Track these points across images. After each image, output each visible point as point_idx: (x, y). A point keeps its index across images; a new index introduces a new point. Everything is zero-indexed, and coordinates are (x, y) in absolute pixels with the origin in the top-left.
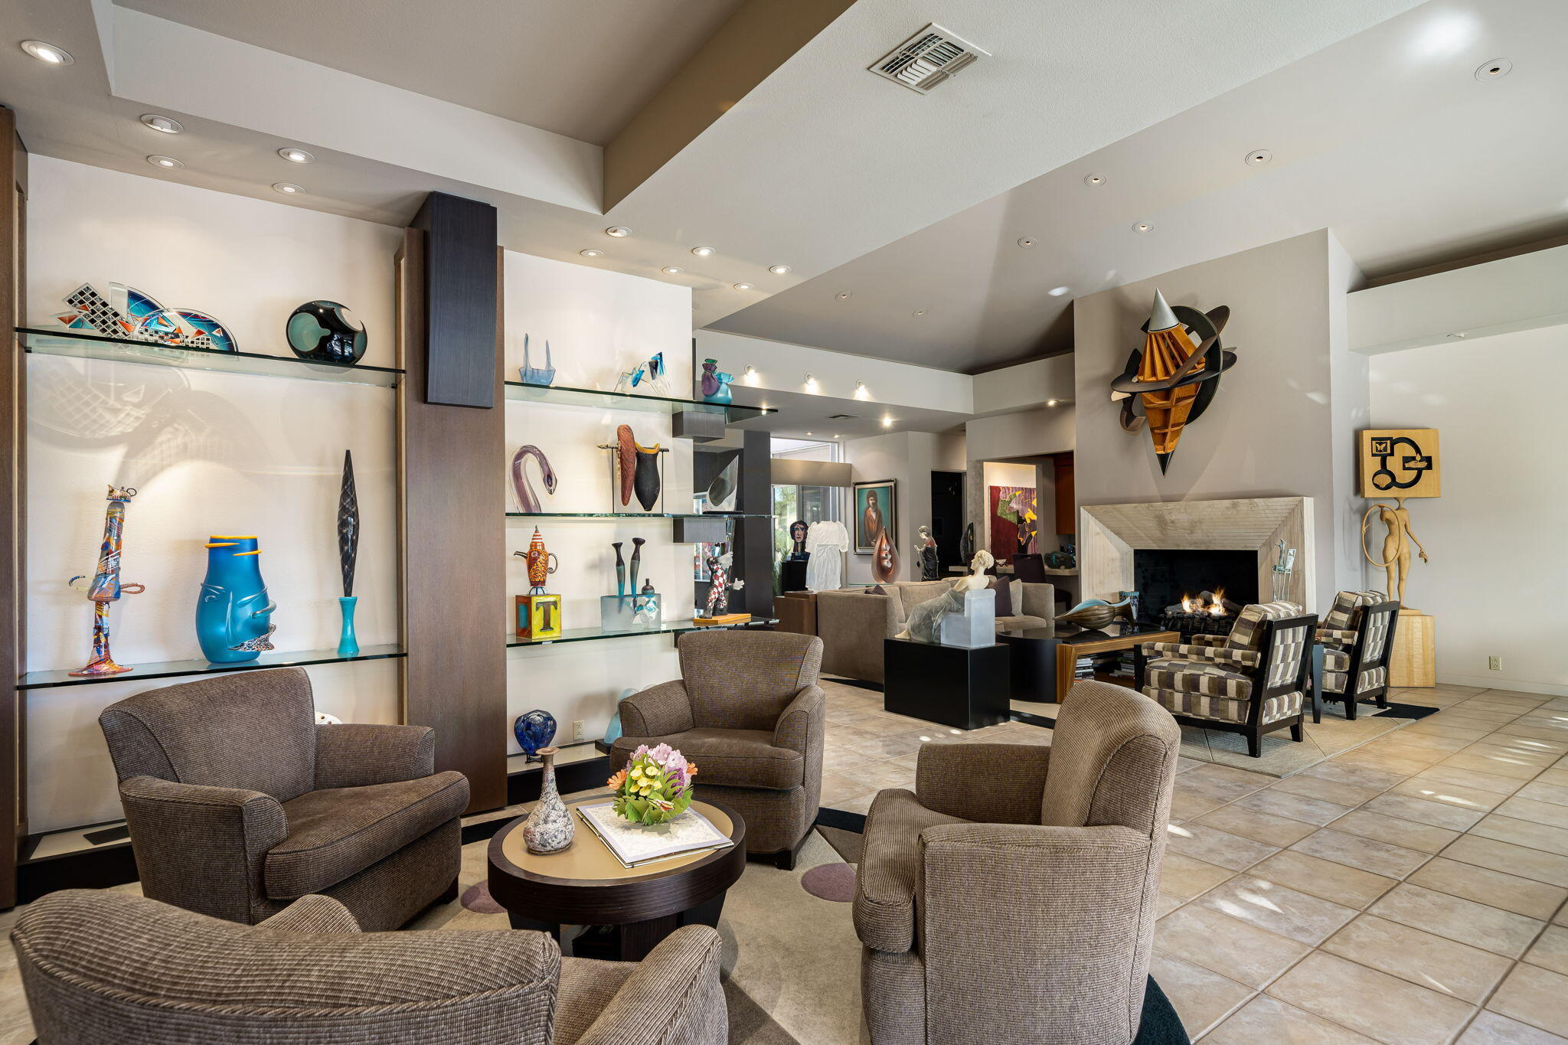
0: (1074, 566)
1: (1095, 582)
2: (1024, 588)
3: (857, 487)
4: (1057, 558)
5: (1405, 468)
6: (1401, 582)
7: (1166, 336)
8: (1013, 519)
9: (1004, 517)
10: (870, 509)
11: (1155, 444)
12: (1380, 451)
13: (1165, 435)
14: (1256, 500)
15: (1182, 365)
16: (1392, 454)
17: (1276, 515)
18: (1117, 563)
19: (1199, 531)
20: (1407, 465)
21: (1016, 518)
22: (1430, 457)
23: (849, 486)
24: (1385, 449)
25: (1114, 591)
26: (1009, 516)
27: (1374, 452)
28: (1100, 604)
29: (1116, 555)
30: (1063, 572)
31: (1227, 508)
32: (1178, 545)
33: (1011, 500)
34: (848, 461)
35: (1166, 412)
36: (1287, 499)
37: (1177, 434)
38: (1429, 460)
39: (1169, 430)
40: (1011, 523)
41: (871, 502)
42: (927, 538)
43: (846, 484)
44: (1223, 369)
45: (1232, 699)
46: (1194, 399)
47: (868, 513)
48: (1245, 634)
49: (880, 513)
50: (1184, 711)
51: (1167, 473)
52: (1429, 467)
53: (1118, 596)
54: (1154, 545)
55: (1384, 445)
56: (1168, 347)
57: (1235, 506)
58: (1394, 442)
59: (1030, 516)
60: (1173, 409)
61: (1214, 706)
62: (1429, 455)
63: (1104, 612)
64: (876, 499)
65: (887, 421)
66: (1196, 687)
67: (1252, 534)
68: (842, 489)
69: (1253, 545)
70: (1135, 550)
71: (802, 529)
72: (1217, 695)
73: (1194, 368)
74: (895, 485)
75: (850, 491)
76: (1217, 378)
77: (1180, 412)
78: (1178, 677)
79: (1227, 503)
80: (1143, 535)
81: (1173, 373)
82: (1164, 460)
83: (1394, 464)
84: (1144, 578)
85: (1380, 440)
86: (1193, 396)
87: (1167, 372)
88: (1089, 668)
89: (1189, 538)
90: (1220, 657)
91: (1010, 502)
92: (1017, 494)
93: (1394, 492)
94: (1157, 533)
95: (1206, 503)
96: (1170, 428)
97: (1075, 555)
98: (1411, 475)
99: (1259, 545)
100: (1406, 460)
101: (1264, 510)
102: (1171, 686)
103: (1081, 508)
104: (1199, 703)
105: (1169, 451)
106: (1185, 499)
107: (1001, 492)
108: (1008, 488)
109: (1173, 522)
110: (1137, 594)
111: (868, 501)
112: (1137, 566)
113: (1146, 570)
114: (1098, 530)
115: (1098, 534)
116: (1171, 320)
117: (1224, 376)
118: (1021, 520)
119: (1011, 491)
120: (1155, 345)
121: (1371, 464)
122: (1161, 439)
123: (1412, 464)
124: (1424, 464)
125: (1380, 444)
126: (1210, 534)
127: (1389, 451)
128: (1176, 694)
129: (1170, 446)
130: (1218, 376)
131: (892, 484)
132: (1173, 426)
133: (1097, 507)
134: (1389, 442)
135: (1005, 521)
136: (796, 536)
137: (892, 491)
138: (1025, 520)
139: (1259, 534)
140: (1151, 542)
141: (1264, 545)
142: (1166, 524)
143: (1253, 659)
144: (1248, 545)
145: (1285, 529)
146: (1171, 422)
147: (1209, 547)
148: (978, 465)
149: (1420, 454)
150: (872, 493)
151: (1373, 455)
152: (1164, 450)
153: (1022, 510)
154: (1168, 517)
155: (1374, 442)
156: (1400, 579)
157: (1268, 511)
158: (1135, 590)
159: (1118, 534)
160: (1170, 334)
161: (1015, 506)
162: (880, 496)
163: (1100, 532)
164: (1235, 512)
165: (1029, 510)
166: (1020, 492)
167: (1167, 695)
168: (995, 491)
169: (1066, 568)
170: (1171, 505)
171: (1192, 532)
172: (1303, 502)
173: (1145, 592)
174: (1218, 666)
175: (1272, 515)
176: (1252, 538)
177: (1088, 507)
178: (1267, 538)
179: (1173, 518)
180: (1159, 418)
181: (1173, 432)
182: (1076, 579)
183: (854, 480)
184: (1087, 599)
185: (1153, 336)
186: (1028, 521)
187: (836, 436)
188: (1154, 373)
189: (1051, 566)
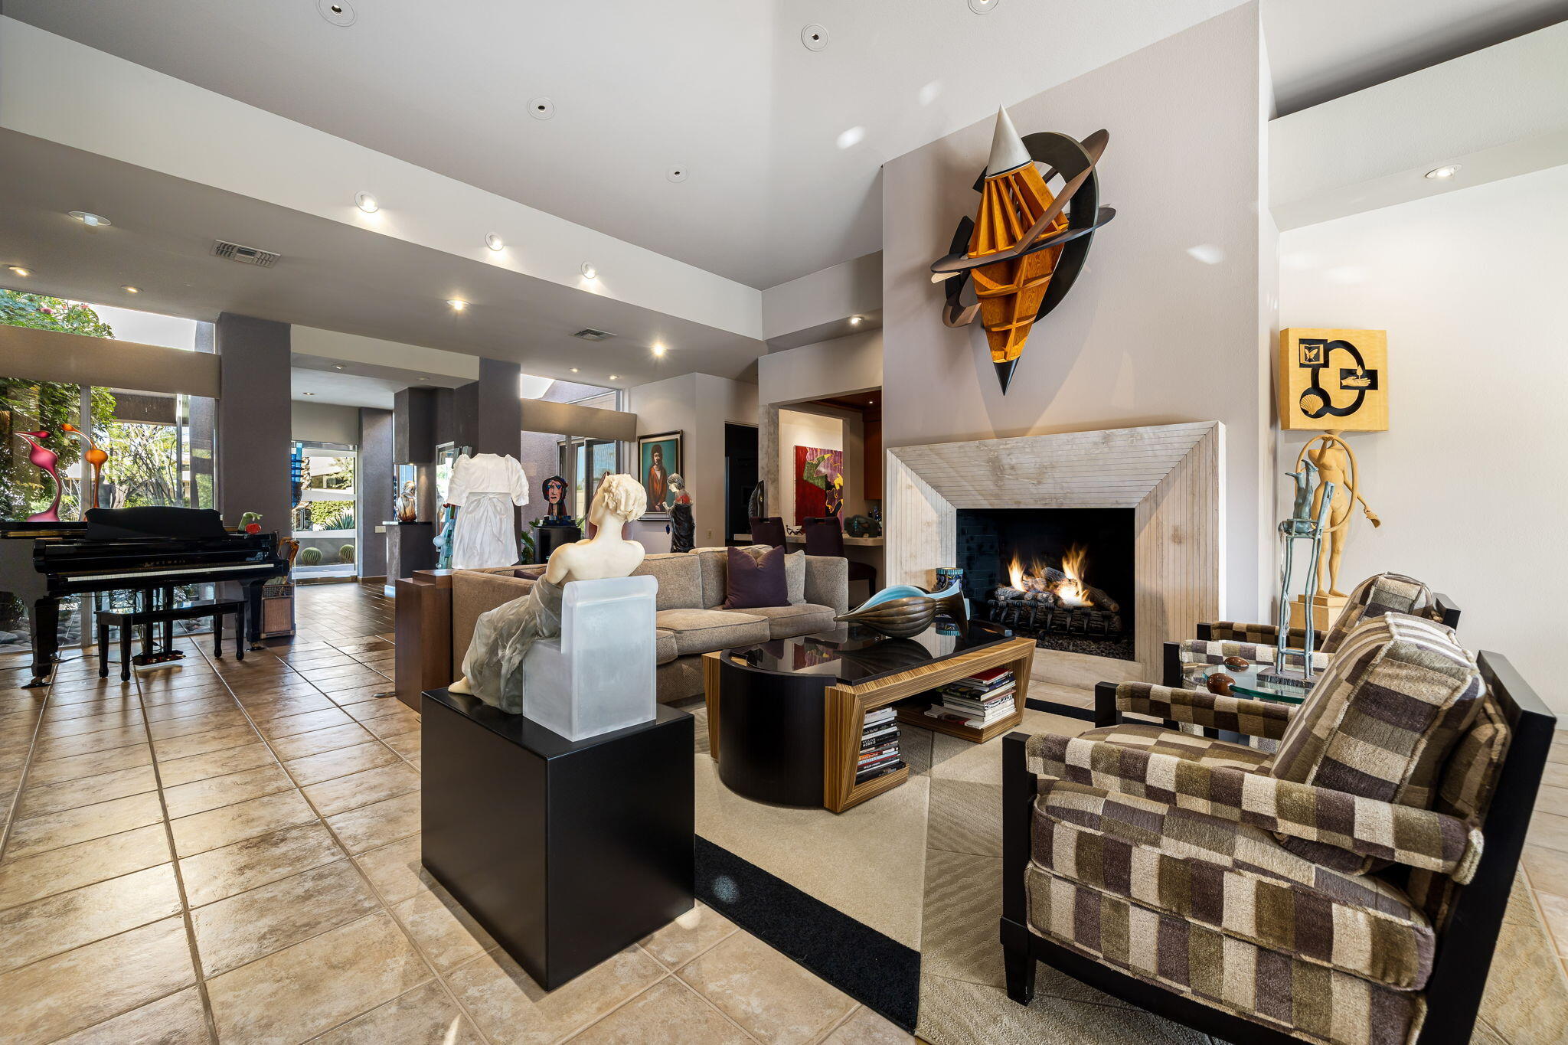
0: (880, 534)
1: (904, 555)
2: (808, 564)
3: (642, 441)
4: (859, 523)
5: (1343, 387)
6: (1335, 555)
7: (1012, 179)
8: (821, 484)
9: (811, 481)
10: (655, 467)
11: (992, 349)
12: (1310, 360)
13: (1007, 333)
14: (1141, 429)
15: (1033, 223)
16: (1326, 365)
17: (1170, 452)
18: (934, 528)
19: (1050, 481)
20: (1345, 383)
21: (824, 483)
22: (1375, 372)
23: (635, 441)
24: (1317, 357)
25: (930, 568)
26: (816, 481)
27: (1303, 361)
28: (911, 594)
29: (933, 516)
30: (867, 541)
31: (1095, 443)
32: (1019, 503)
33: (819, 463)
34: (633, 412)
35: (1009, 299)
36: (1190, 425)
37: (1023, 331)
38: (1372, 375)
39: (1014, 326)
40: (818, 489)
41: (655, 458)
42: (678, 491)
43: (631, 440)
44: (1098, 223)
45: (1352, 975)
46: (1049, 278)
47: (653, 473)
48: (1396, 747)
49: (665, 471)
50: (1162, 972)
51: (1006, 394)
52: (1374, 386)
53: (935, 574)
54: (985, 502)
55: (1315, 351)
56: (1014, 198)
57: (1106, 440)
58: (1329, 347)
59: (838, 481)
60: (1020, 294)
61: (1273, 983)
62: (1374, 369)
63: (917, 609)
64: (661, 455)
65: (659, 349)
66: (1212, 908)
67: (1127, 483)
68: (627, 444)
69: (1129, 500)
70: (958, 510)
71: (559, 487)
72: (1287, 949)
73: (1051, 228)
74: (681, 437)
75: (635, 446)
76: (1087, 238)
77: (1028, 302)
78: (1144, 862)
79: (1095, 436)
80: (970, 488)
81: (1020, 237)
82: (1004, 371)
83: (1329, 379)
84: (969, 549)
85: (1308, 343)
86: (1048, 275)
87: (1012, 239)
88: (888, 725)
89: (1035, 492)
90: (1301, 818)
91: (817, 465)
92: (826, 456)
93: (1328, 421)
94: (989, 485)
95: (1063, 436)
96: (1014, 323)
97: (881, 520)
98: (1351, 397)
99: (1139, 500)
100: (1347, 373)
101: (1152, 445)
102: (1121, 882)
103: (888, 451)
104: (1217, 959)
105: (1013, 358)
106: (1031, 432)
107: (808, 454)
108: (816, 450)
109: (1013, 468)
110: (961, 572)
111: (653, 458)
112: (961, 533)
113: (972, 538)
114: (909, 482)
115: (910, 487)
116: (1020, 155)
117: (1100, 235)
118: (830, 486)
119: (819, 453)
120: (995, 197)
121: (1299, 379)
122: (1001, 339)
123: (1350, 381)
124: (1366, 382)
125: (1310, 349)
126: (1065, 485)
127: (1322, 361)
128: (1134, 912)
129: (1013, 351)
130: (1090, 233)
131: (678, 436)
132: (1019, 320)
133: (908, 449)
134: (1321, 346)
135: (812, 486)
136: (550, 495)
137: (678, 445)
138: (834, 486)
139: (1139, 483)
140: (980, 497)
141: (1146, 499)
142: (1002, 471)
143: (1455, 852)
144: (1121, 500)
145: (1184, 474)
146: (1016, 316)
147: (1062, 504)
148: (772, 411)
149: (1363, 366)
150: (657, 448)
151: (1302, 365)
152: (1005, 358)
153: (831, 475)
154: (1006, 461)
155: (1303, 346)
156: (1333, 551)
157: (1157, 447)
158: (959, 566)
159: (936, 487)
160: (1017, 176)
161: (823, 469)
162: (666, 451)
163: (913, 484)
164: (1106, 450)
165: (839, 475)
166: (829, 455)
167: (1105, 910)
168: (800, 452)
169: (869, 537)
170: (1012, 442)
171: (1039, 483)
172: (1217, 430)
173: (970, 569)
174: (1294, 846)
175: (1164, 453)
176: (1128, 489)
177: (897, 449)
178: (1151, 489)
179: (1014, 461)
180: (997, 310)
181: (1018, 329)
182: (879, 551)
183: (638, 434)
184: (893, 584)
185: (993, 183)
186: (838, 487)
187: (613, 378)
188: (992, 243)
189: (852, 533)
